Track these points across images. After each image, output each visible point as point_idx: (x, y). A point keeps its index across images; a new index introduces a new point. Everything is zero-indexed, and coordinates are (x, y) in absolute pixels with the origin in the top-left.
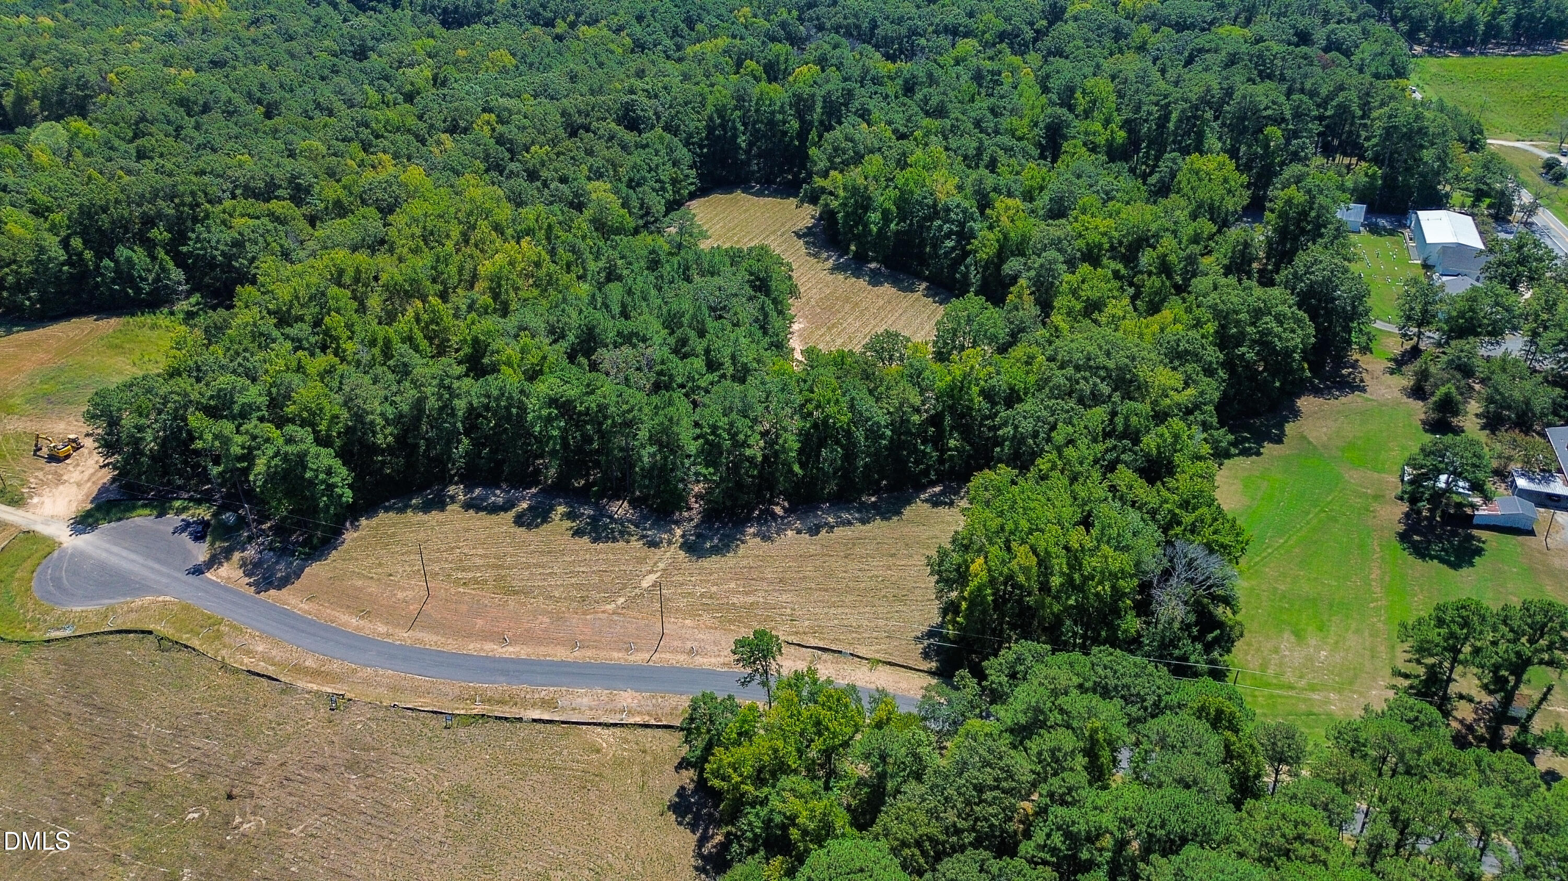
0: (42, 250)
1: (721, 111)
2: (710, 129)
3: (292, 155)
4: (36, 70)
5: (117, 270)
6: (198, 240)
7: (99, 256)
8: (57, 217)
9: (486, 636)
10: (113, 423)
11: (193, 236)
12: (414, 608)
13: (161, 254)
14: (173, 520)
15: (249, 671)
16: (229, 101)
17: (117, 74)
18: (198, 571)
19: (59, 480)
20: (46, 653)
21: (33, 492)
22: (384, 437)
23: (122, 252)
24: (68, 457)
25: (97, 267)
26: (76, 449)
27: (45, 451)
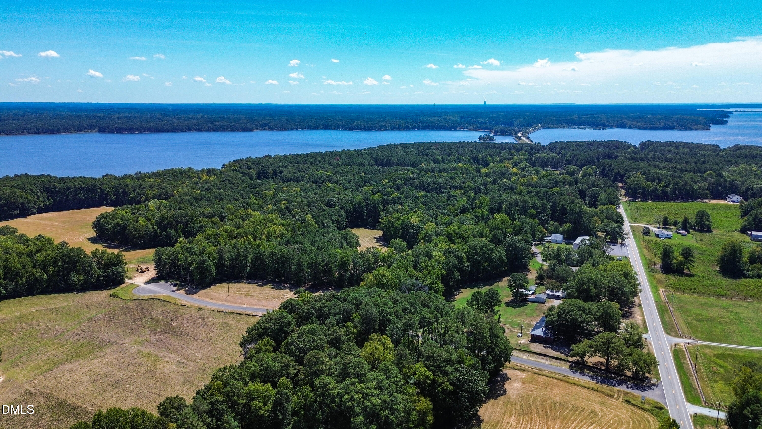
0: (148, 228)
1: (359, 203)
2: (354, 208)
3: (223, 208)
4: (153, 191)
5: (166, 235)
6: (190, 227)
7: (162, 231)
8: (153, 221)
9: (240, 303)
10: (160, 258)
11: (189, 225)
12: (224, 298)
13: (179, 231)
14: (169, 283)
15: (181, 305)
16: (208, 197)
17: (177, 192)
18: (173, 291)
19: (142, 275)
20: (133, 302)
21: (135, 277)
22: (227, 263)
23: (169, 230)
24: (145, 272)
25: (161, 234)
26: (147, 270)
27: (139, 270)
